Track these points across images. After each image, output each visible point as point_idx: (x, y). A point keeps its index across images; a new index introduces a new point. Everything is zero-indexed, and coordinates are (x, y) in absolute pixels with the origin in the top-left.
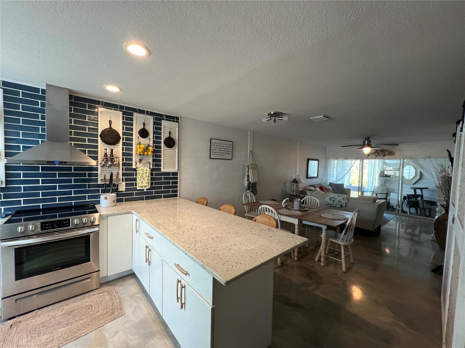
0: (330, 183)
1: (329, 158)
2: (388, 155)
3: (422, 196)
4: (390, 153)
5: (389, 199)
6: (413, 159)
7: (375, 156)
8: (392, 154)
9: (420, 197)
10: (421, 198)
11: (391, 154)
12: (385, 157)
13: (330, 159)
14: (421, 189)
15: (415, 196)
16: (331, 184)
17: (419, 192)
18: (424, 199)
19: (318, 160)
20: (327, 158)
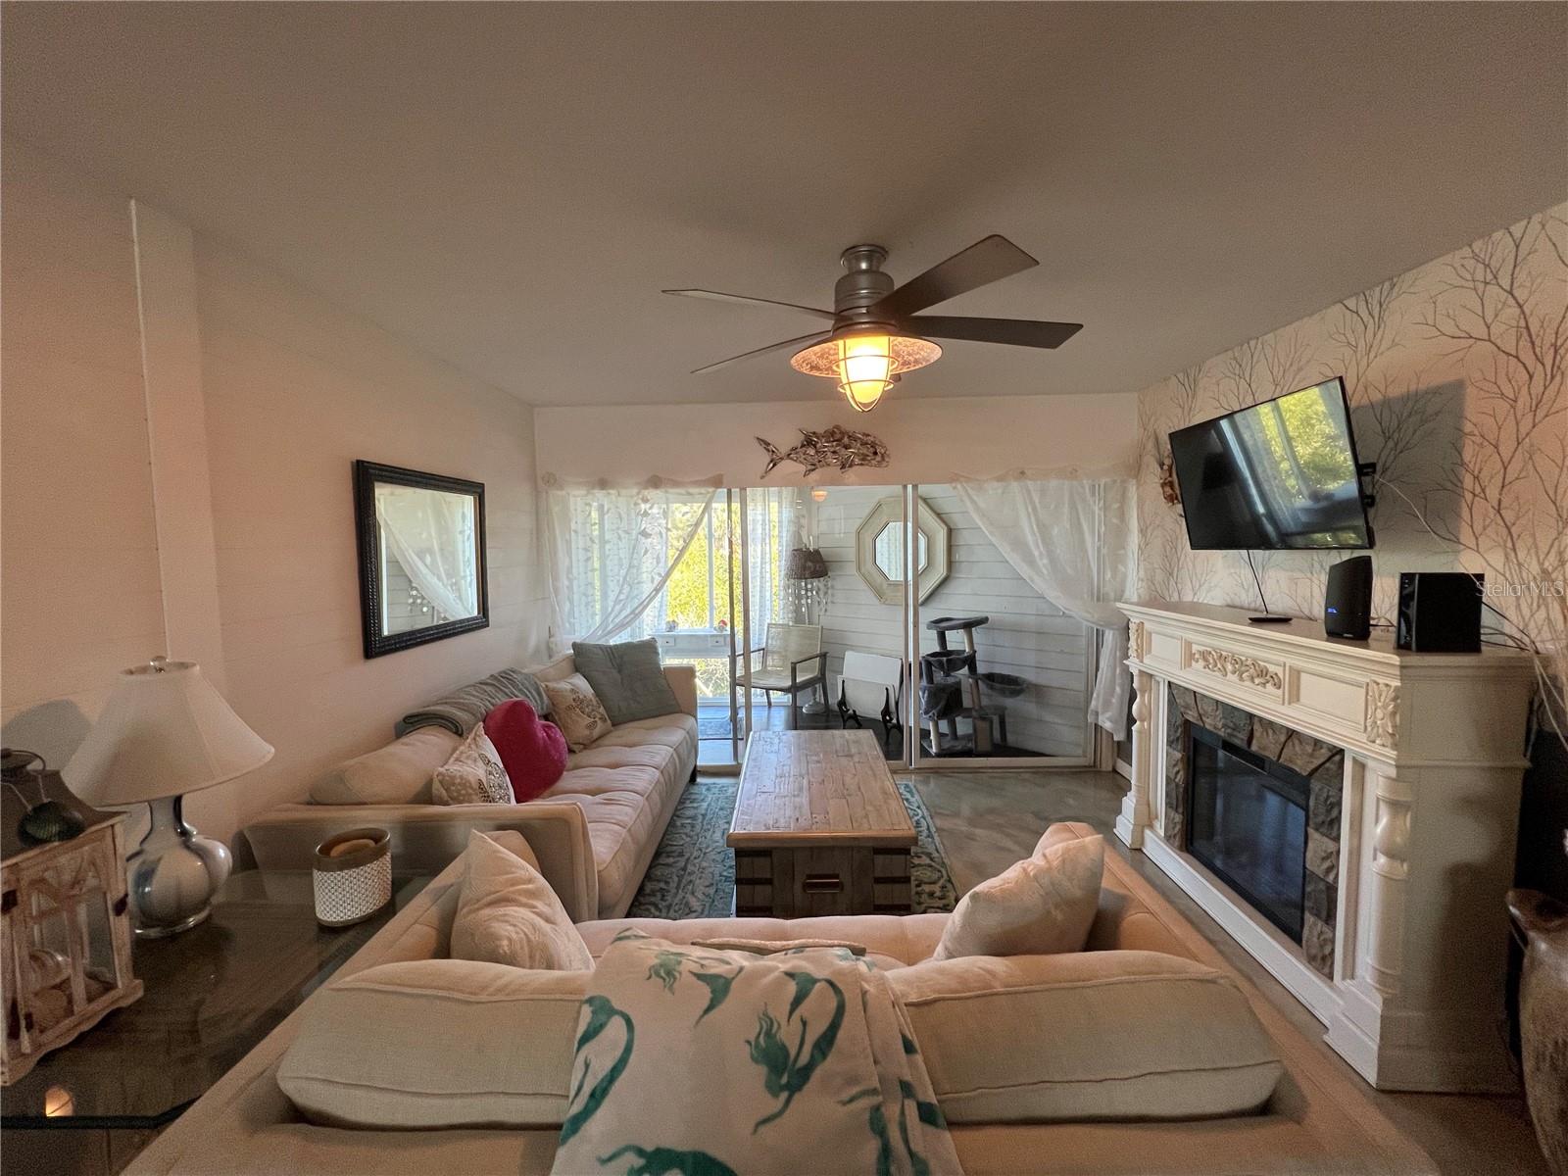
0: (575, 646)
1: (552, 481)
2: (864, 458)
3: (970, 661)
4: (872, 450)
5: (843, 682)
6: (961, 482)
7: (802, 468)
8: (878, 458)
9: (967, 667)
10: (969, 668)
11: (875, 453)
12: (851, 474)
13: (561, 488)
14: (968, 626)
15: (945, 660)
16: (582, 658)
17: (957, 640)
18: (981, 669)
19: (476, 490)
20: (542, 482)
